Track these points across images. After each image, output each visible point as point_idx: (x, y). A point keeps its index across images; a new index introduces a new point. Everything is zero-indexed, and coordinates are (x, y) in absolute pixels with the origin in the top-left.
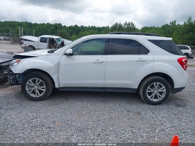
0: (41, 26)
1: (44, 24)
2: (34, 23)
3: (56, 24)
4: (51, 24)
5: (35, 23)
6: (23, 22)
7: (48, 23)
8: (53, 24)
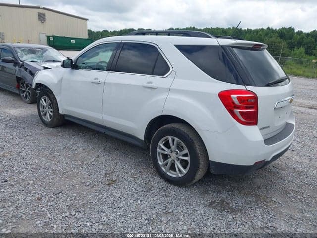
0: (255, 34)
1: (262, 29)
2: (246, 29)
3: (284, 29)
4: (274, 29)
5: (248, 29)
6: (229, 28)
7: (268, 28)
8: (278, 29)
